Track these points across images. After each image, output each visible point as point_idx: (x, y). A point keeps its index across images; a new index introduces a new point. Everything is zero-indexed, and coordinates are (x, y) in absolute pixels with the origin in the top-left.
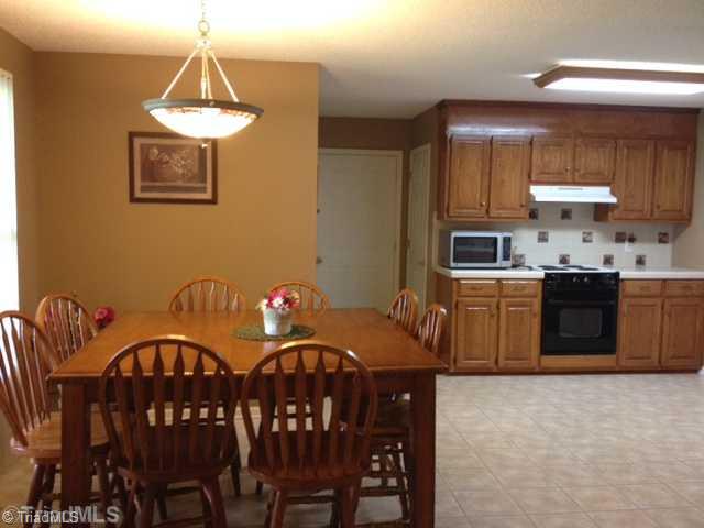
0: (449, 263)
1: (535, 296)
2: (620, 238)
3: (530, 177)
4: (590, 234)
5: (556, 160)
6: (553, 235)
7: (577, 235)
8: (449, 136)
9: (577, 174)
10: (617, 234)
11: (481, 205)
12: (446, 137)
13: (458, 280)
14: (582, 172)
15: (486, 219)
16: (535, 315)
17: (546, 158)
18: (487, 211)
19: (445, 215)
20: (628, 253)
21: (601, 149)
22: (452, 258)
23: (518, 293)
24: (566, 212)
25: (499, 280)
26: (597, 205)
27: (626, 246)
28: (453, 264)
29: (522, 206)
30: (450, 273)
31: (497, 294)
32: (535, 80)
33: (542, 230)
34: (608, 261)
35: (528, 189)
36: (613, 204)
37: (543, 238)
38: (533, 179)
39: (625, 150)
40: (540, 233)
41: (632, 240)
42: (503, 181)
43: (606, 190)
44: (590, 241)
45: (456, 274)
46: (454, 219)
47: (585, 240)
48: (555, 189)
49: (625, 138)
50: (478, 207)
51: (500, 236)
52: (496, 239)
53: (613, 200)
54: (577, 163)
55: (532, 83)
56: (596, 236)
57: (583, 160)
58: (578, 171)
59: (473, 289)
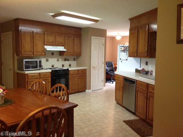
0: (23, 70)
1: (49, 77)
2: (65, 60)
3: (44, 43)
4: (59, 59)
5: (51, 39)
6: (50, 60)
7: (56, 59)
8: (20, 30)
9: (56, 43)
10: (65, 59)
11: (31, 51)
12: (19, 30)
13: (27, 74)
14: (57, 42)
15: (33, 55)
16: (50, 82)
17: (48, 38)
18: (33, 53)
19: (20, 54)
20: (67, 63)
21: (61, 37)
22: (24, 68)
23: (45, 76)
24: (53, 53)
25: (39, 73)
26: (60, 51)
27: (67, 62)
28: (24, 70)
29: (43, 51)
30: (25, 72)
31: (39, 77)
32: (52, 15)
33: (47, 58)
34: (63, 66)
35: (44, 47)
36: (65, 51)
37: (47, 61)
38: (45, 44)
39: (67, 37)
40: (46, 59)
41: (68, 60)
42: (37, 44)
43: (63, 47)
44: (59, 61)
45: (27, 72)
46: (23, 56)
47: (57, 61)
48: (51, 47)
49: (67, 34)
50: (30, 52)
51: (38, 60)
52: (37, 61)
53: (65, 50)
54: (56, 40)
55: (51, 16)
56: (60, 59)
57: (57, 39)
58: (56, 42)
59: (32, 76)
